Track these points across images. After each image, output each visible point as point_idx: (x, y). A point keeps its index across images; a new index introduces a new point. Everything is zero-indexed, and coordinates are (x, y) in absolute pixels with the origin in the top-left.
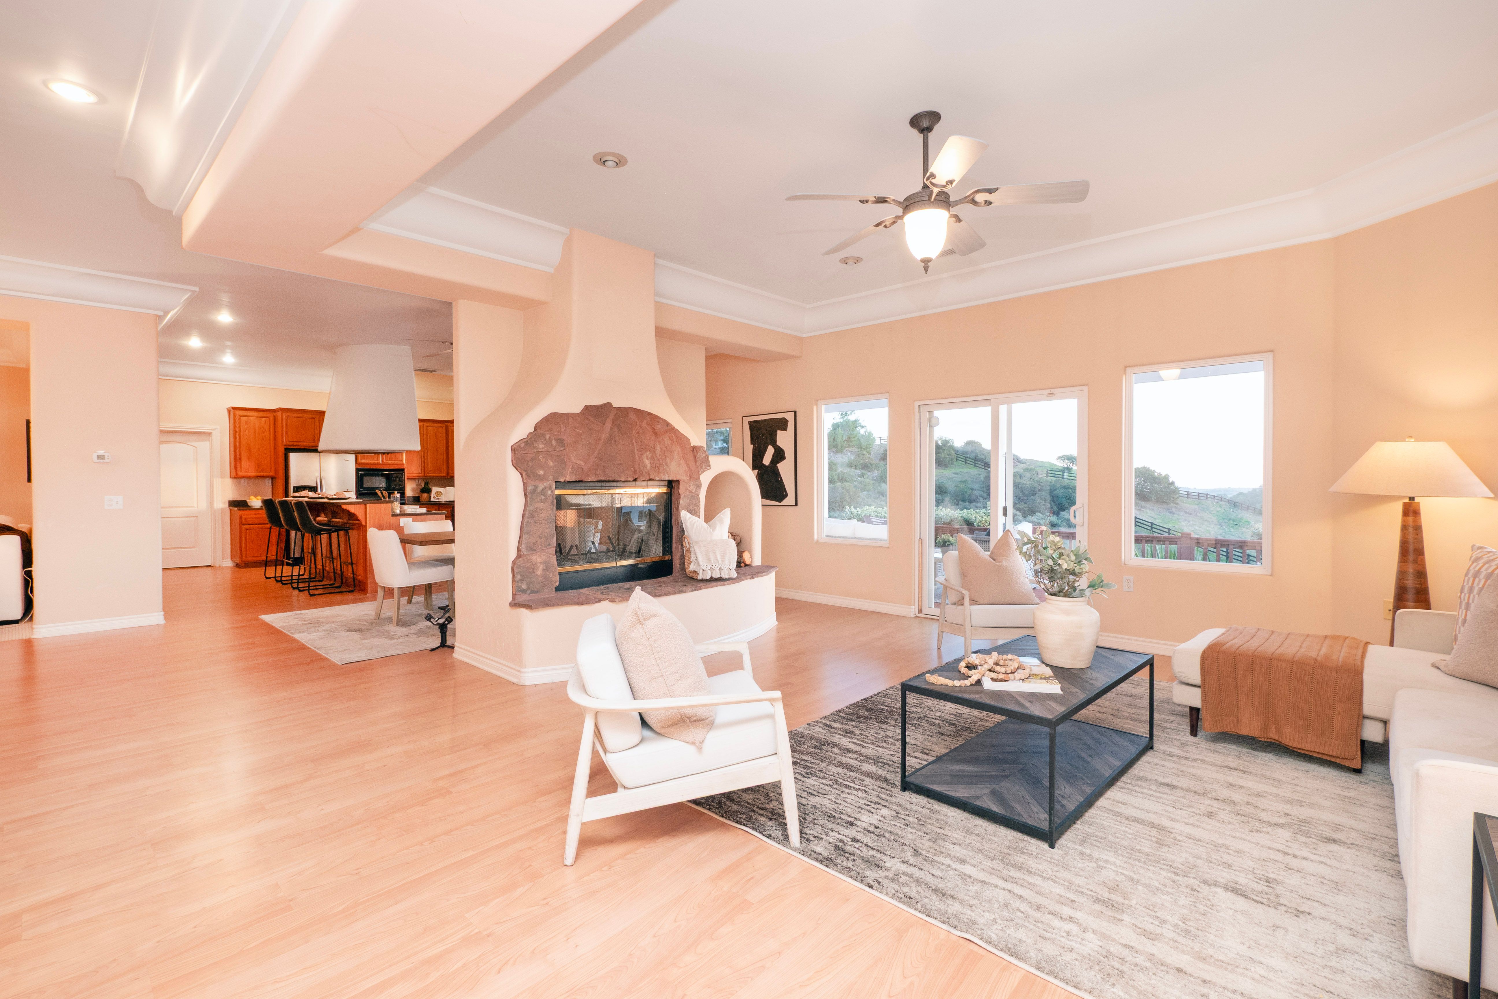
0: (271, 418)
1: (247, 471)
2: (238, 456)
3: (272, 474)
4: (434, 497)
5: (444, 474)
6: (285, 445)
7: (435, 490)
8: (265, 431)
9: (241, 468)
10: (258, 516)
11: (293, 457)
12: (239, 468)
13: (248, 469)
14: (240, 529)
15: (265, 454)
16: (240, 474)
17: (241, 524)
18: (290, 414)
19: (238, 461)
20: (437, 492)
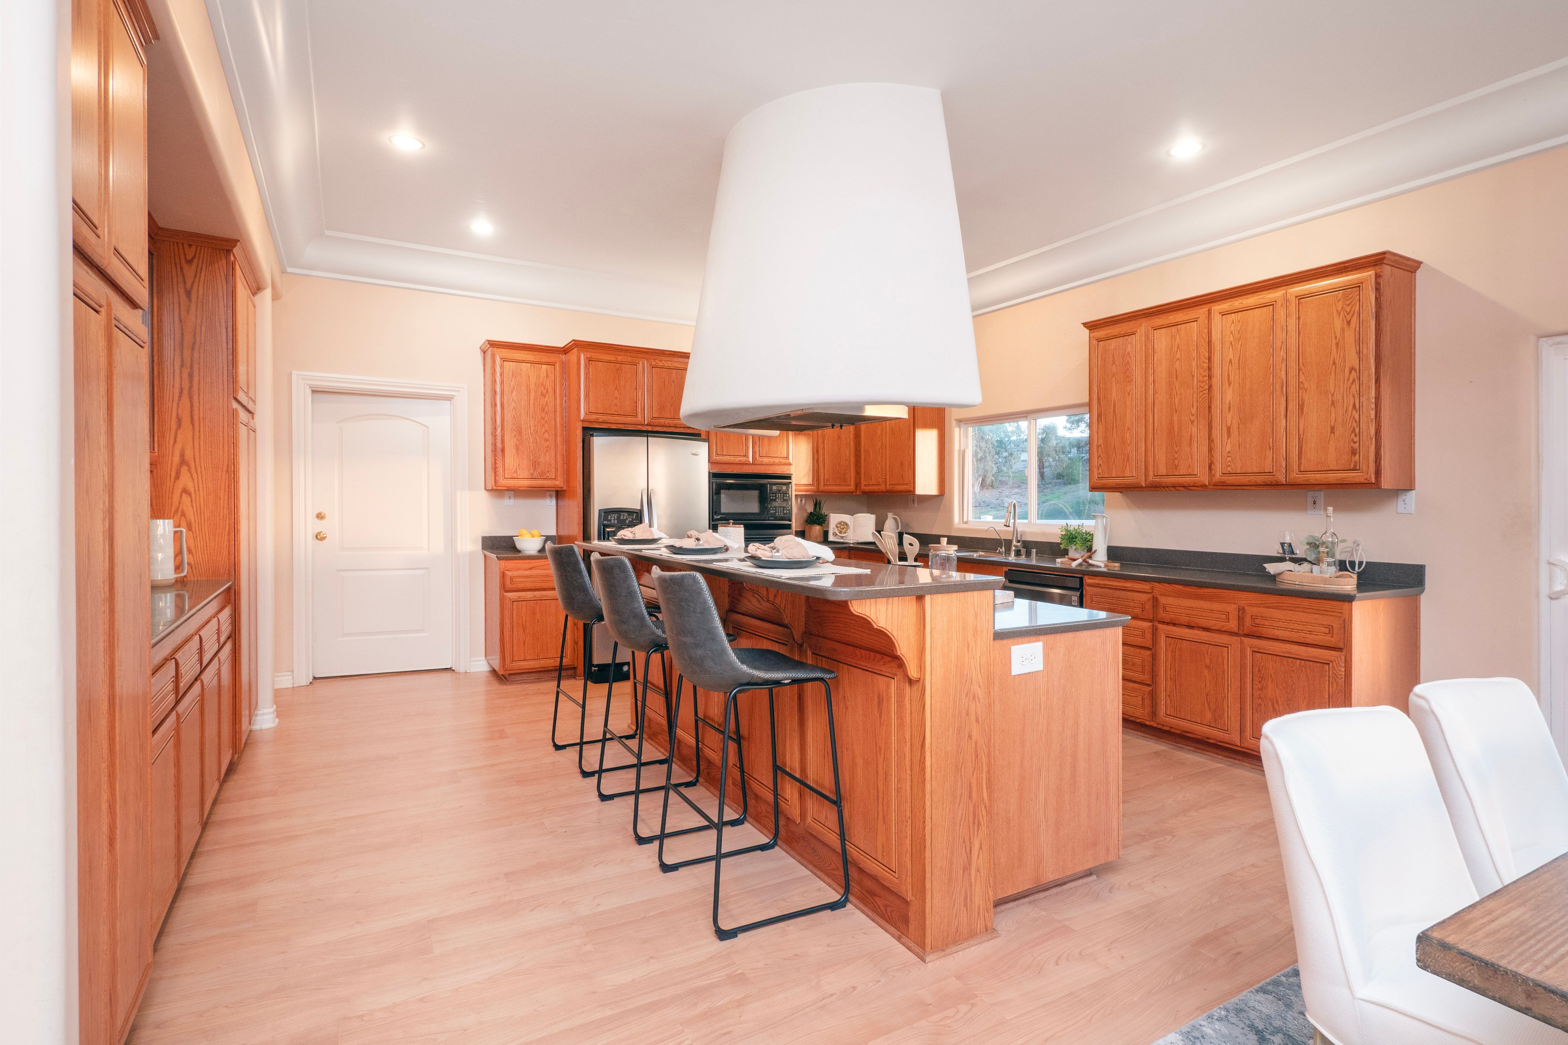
0: (557, 366)
1: (515, 475)
2: (499, 445)
3: (559, 483)
4: (835, 534)
5: (852, 488)
6: (583, 421)
7: (835, 519)
8: (547, 391)
9: (504, 470)
10: (534, 572)
11: (599, 442)
12: (500, 470)
13: (516, 472)
14: (502, 600)
15: (546, 440)
16: (502, 482)
17: (504, 589)
18: (595, 355)
19: (499, 453)
20: (840, 523)
